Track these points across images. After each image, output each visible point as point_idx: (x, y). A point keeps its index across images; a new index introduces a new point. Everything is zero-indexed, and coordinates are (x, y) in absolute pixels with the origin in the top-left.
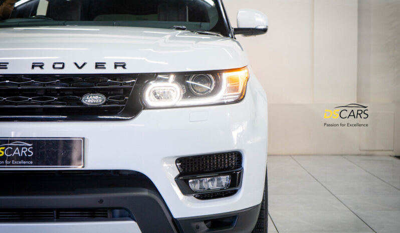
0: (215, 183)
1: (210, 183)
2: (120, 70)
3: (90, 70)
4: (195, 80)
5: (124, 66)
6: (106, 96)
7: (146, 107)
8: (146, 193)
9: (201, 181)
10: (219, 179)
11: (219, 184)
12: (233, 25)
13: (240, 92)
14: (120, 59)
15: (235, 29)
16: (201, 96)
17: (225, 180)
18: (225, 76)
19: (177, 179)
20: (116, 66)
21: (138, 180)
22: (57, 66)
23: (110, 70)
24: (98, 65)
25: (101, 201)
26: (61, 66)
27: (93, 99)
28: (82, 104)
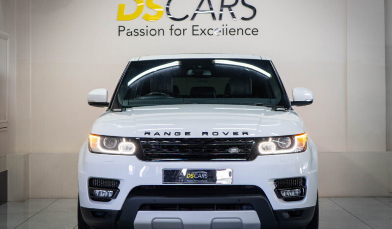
0: (293, 193)
1: (290, 193)
2: (245, 136)
3: (231, 136)
4: (281, 140)
5: (247, 134)
6: (240, 148)
7: (259, 154)
8: (260, 197)
9: (286, 192)
10: (295, 191)
11: (295, 194)
12: (291, 100)
13: (304, 146)
14: (245, 130)
15: (292, 102)
16: (284, 149)
17: (297, 191)
18: (296, 138)
19: (275, 190)
20: (243, 134)
21: (256, 190)
22: (214, 134)
23: (240, 136)
24: (235, 133)
25: (240, 200)
26: (216, 134)
27: (234, 150)
28: (229, 152)
